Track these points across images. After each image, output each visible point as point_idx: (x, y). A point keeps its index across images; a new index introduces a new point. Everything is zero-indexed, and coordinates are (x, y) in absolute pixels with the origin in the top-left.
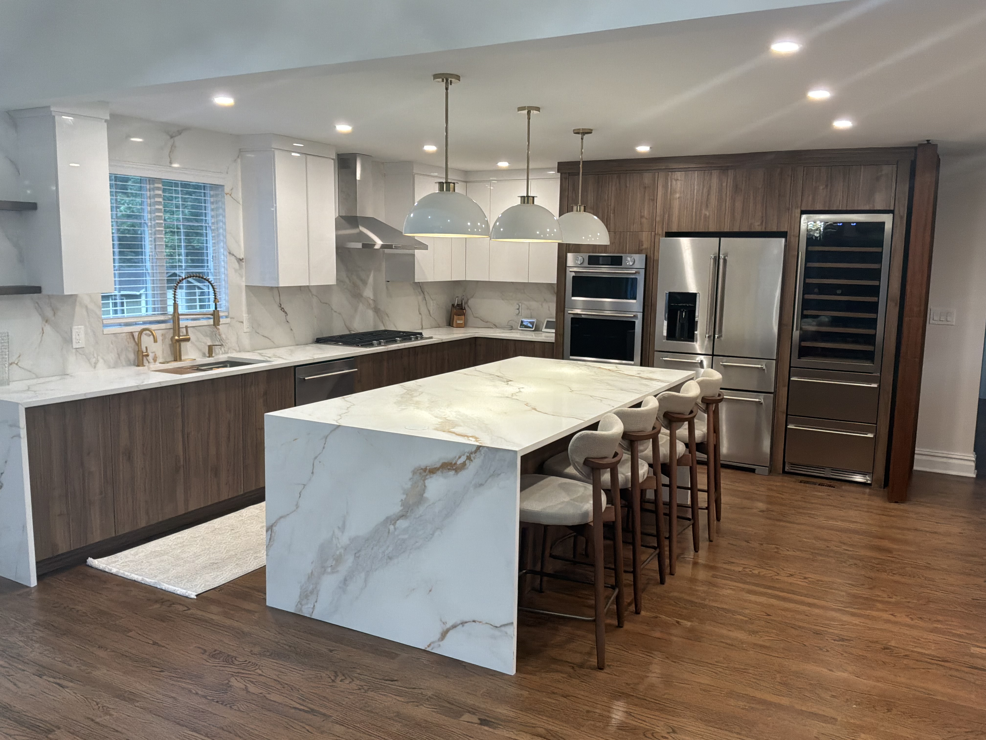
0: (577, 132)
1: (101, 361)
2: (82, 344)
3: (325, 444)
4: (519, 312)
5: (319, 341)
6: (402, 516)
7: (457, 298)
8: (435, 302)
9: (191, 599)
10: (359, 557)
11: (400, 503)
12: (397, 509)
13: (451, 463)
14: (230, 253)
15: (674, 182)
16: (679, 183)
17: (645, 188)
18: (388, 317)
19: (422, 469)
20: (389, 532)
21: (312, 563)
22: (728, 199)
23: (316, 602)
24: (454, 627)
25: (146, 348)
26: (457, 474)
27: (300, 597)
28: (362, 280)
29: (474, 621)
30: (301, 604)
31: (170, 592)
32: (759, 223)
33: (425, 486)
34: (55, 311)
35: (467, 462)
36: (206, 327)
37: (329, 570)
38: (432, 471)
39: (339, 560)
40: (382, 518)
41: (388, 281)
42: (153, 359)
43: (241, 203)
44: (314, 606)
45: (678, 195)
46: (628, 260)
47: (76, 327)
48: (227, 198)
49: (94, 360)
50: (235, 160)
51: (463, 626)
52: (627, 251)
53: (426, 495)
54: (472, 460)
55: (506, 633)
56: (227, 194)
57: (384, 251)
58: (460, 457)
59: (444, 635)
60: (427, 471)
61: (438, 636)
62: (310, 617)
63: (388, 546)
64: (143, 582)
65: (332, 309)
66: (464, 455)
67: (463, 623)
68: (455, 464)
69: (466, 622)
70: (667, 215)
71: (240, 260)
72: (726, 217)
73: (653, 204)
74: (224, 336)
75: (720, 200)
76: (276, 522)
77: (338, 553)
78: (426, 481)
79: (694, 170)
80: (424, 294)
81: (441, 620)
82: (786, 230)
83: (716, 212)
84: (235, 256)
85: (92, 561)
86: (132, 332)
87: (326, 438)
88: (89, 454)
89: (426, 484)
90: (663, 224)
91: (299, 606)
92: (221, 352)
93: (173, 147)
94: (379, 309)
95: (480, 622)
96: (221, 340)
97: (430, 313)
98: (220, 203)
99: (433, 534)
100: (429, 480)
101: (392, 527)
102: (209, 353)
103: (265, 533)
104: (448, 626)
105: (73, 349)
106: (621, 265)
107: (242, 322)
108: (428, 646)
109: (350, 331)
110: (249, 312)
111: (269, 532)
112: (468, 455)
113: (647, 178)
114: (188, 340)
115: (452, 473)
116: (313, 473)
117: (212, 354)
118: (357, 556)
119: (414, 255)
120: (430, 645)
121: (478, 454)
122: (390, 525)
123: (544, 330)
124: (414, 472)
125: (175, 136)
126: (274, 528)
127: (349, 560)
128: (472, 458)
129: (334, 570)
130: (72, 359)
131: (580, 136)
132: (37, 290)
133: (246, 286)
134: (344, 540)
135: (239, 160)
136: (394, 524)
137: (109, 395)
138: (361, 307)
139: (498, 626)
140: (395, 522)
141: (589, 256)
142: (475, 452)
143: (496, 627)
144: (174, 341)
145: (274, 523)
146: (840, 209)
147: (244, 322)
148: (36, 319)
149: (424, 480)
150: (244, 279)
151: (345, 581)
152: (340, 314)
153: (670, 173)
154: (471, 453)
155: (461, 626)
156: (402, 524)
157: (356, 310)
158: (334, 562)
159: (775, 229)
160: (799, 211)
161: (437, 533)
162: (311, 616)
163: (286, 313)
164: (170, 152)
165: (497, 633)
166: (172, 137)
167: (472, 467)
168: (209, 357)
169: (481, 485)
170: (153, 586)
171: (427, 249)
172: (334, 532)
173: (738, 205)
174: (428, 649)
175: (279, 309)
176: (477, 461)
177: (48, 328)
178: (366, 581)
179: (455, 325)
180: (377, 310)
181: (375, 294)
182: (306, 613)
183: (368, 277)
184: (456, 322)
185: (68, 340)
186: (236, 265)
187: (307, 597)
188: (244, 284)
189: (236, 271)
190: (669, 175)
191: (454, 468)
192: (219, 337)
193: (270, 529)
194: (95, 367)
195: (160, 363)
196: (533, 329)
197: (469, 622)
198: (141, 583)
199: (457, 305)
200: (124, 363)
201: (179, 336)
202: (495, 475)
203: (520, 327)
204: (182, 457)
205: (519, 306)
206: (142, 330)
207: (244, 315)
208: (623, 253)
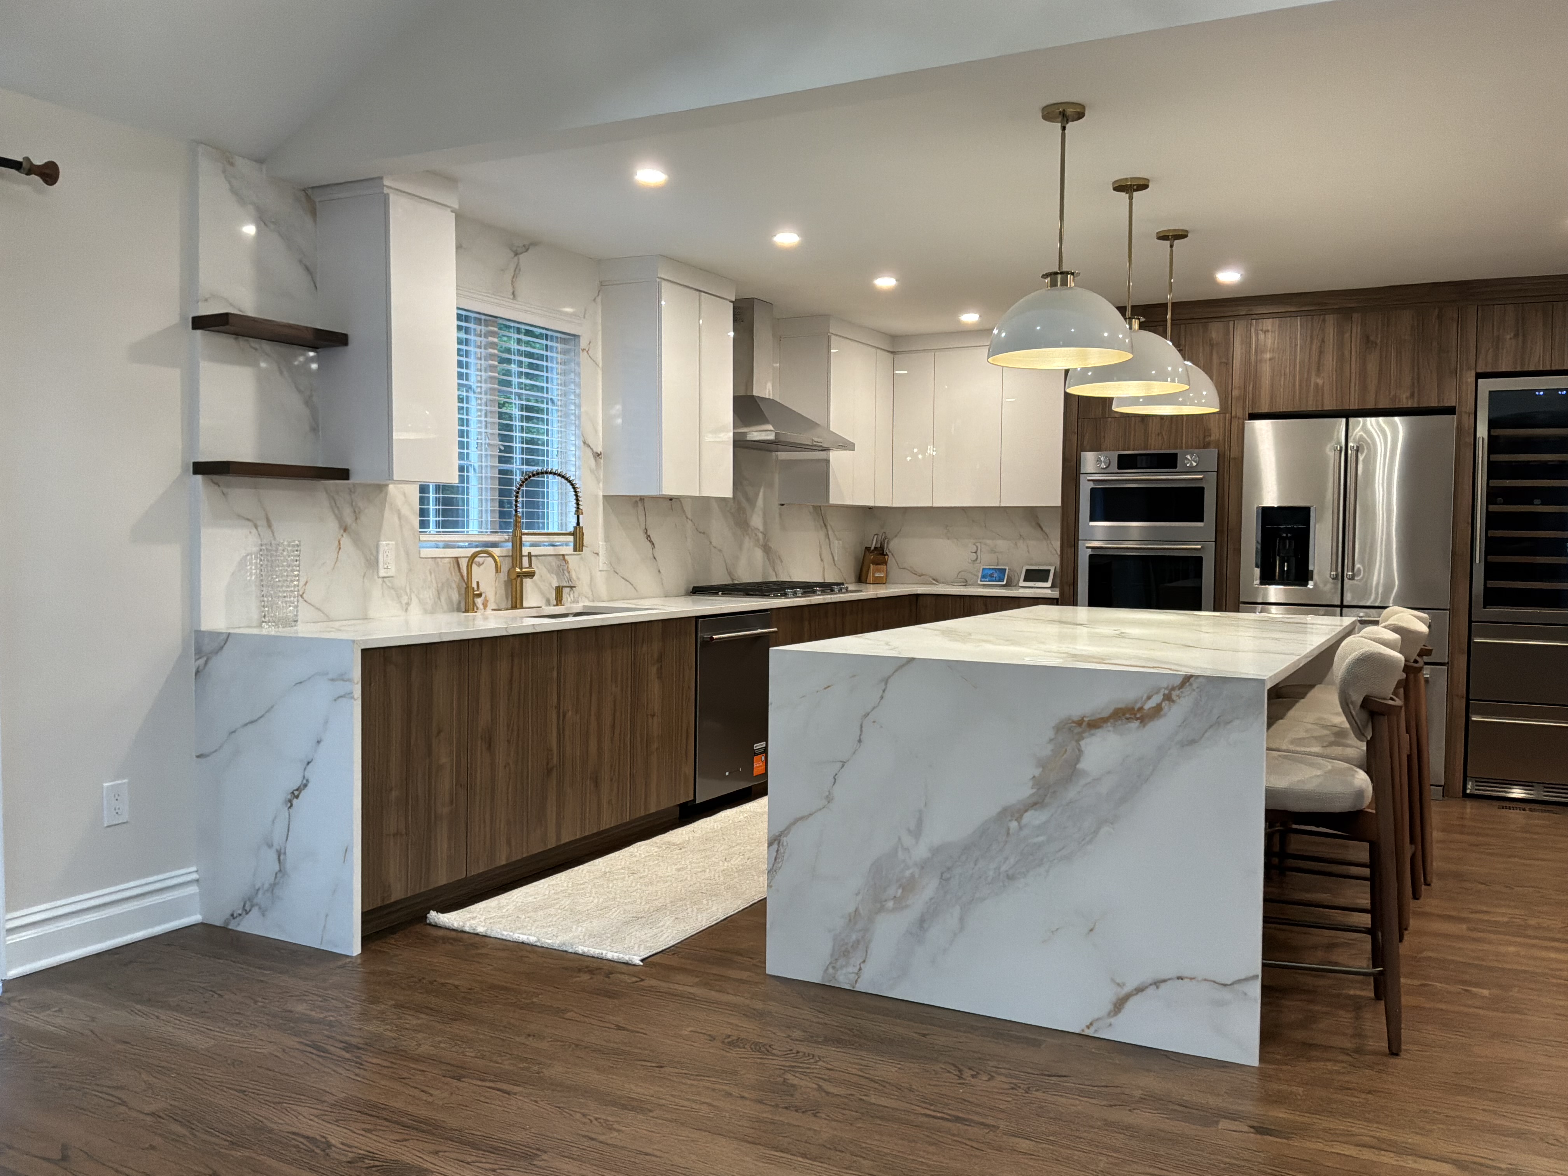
0: (1162, 237)
1: (415, 600)
2: (392, 572)
3: (884, 691)
4: (977, 559)
5: (697, 591)
6: (1035, 804)
7: (876, 537)
8: (841, 542)
9: (634, 965)
10: (948, 880)
11: (1031, 784)
12: (1026, 792)
13: (1133, 709)
14: (584, 443)
15: (1262, 336)
16: (1269, 335)
17: (1212, 345)
18: (782, 562)
19: (1074, 722)
20: (1008, 834)
21: (857, 894)
22: (1353, 359)
23: (864, 961)
24: (1140, 990)
25: (478, 583)
26: (1144, 726)
27: (832, 955)
28: (748, 500)
29: (1180, 978)
30: (834, 968)
31: (593, 957)
32: (1408, 394)
33: (1080, 750)
34: (357, 514)
35: (1163, 704)
36: (550, 558)
37: (890, 904)
38: (1094, 724)
39: (909, 887)
40: (995, 810)
41: (783, 505)
42: (483, 604)
43: (600, 365)
44: (860, 969)
45: (1268, 356)
46: (1190, 460)
47: (384, 543)
48: (584, 355)
49: (405, 599)
50: (595, 299)
51: (1158, 988)
52: (1184, 446)
53: (1080, 766)
54: (1173, 701)
55: (1246, 994)
56: (583, 350)
57: (777, 456)
58: (1149, 698)
59: (1119, 1005)
60: (1084, 724)
61: (1109, 1007)
62: (851, 989)
63: (1006, 859)
64: (539, 944)
65: (711, 543)
66: (1157, 693)
67: (1157, 983)
68: (1141, 709)
69: (1164, 981)
70: (1251, 386)
71: (597, 455)
72: (1353, 385)
73: (1227, 370)
74: (574, 576)
75: (1341, 359)
76: (788, 829)
77: (908, 873)
78: (1082, 743)
79: (1292, 315)
80: (826, 528)
81: (1113, 980)
82: (1454, 404)
83: (1334, 377)
84: (592, 449)
85: (434, 916)
86: (457, 558)
87: (886, 681)
88: (439, 732)
89: (1083, 748)
90: (1244, 401)
91: (831, 970)
92: (569, 600)
93: (517, 269)
94: (771, 548)
95: (1191, 979)
96: (570, 580)
97: (834, 560)
98: (573, 365)
99: (1096, 832)
100: (1087, 740)
101: (1014, 825)
102: (557, 599)
103: (766, 847)
104: (1128, 988)
105: (379, 577)
106: (1176, 467)
107: (597, 554)
108: (1088, 1027)
109: (733, 580)
110: (607, 539)
111: (775, 846)
112: (1167, 692)
113: (1215, 331)
114: (531, 575)
115: (1135, 724)
116: (860, 741)
117: (561, 601)
118: (944, 880)
119: (827, 461)
120: (1091, 1024)
121: (1186, 690)
122: (1010, 821)
123: (1022, 584)
124: (1058, 729)
125: (521, 253)
126: (784, 839)
127: (929, 889)
128: (1174, 697)
129: (900, 903)
130: (376, 593)
131: (1168, 243)
132: (343, 474)
133: (604, 496)
134: (921, 851)
135: (599, 299)
136: (1019, 819)
137: (468, 640)
138: (748, 543)
139: (1229, 982)
140: (1021, 816)
141: (1119, 456)
142: (1182, 685)
143: (1225, 985)
144: (514, 576)
145: (785, 830)
146: (1541, 369)
147: (600, 554)
148: (332, 525)
149: (1078, 741)
150: (601, 485)
151: (922, 923)
152: (720, 551)
153: (1254, 321)
154: (1173, 689)
155: (1154, 987)
156: (1034, 818)
157: (741, 547)
158: (900, 891)
159: (1434, 404)
160: (1473, 374)
161: (1105, 830)
162: (854, 987)
163: (653, 544)
164: (513, 277)
165: (1226, 995)
166: (516, 254)
167: (1174, 714)
168: (557, 605)
169: (1192, 742)
170: (560, 949)
171: (854, 450)
172: (900, 839)
173: (1372, 367)
174: (1090, 1032)
175: (643, 537)
176: (1184, 703)
177: (346, 541)
178: (961, 919)
179: (871, 578)
180: (767, 549)
181: (765, 523)
182: (843, 980)
183: (757, 495)
184: (874, 574)
185: (372, 563)
186: (592, 462)
187: (846, 954)
188: (601, 494)
189: (592, 471)
190: (1251, 324)
191: (1138, 716)
192: (567, 574)
193: (775, 841)
194: (406, 610)
195: (493, 610)
196: (1004, 583)
197: (1170, 979)
198: (536, 946)
199: (875, 548)
200: (445, 607)
201: (521, 568)
202: (1220, 723)
203: (981, 581)
204: (555, 752)
205: (977, 547)
206: (474, 554)
207: (601, 543)
208: (1176, 448)
